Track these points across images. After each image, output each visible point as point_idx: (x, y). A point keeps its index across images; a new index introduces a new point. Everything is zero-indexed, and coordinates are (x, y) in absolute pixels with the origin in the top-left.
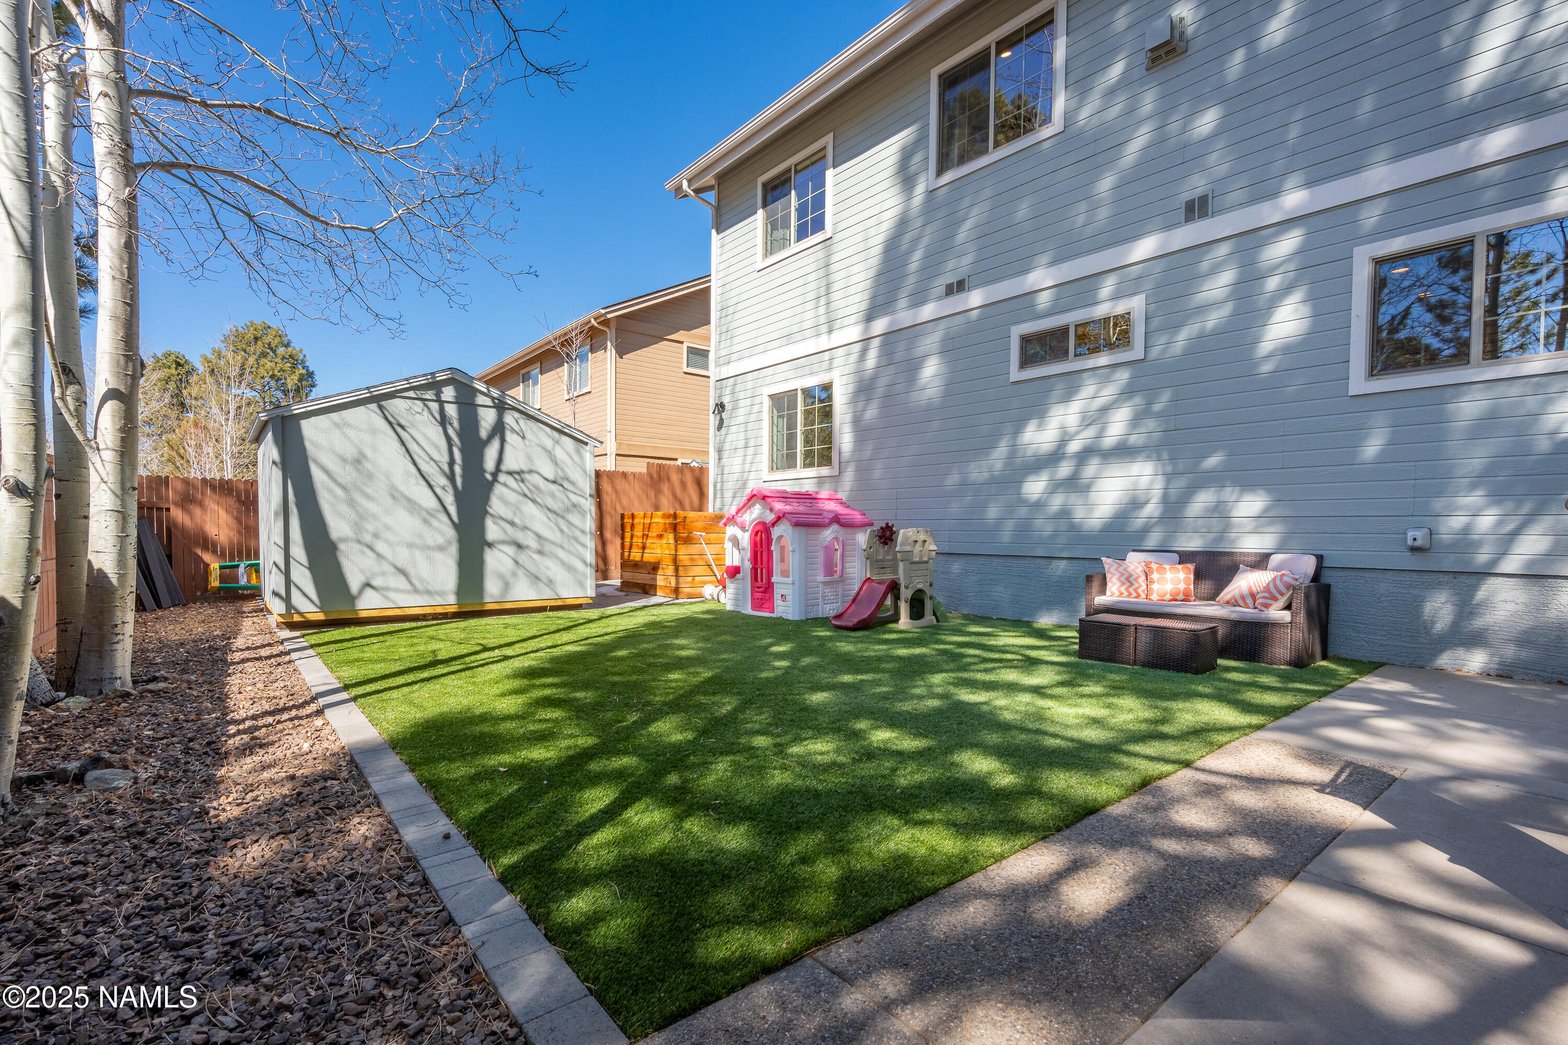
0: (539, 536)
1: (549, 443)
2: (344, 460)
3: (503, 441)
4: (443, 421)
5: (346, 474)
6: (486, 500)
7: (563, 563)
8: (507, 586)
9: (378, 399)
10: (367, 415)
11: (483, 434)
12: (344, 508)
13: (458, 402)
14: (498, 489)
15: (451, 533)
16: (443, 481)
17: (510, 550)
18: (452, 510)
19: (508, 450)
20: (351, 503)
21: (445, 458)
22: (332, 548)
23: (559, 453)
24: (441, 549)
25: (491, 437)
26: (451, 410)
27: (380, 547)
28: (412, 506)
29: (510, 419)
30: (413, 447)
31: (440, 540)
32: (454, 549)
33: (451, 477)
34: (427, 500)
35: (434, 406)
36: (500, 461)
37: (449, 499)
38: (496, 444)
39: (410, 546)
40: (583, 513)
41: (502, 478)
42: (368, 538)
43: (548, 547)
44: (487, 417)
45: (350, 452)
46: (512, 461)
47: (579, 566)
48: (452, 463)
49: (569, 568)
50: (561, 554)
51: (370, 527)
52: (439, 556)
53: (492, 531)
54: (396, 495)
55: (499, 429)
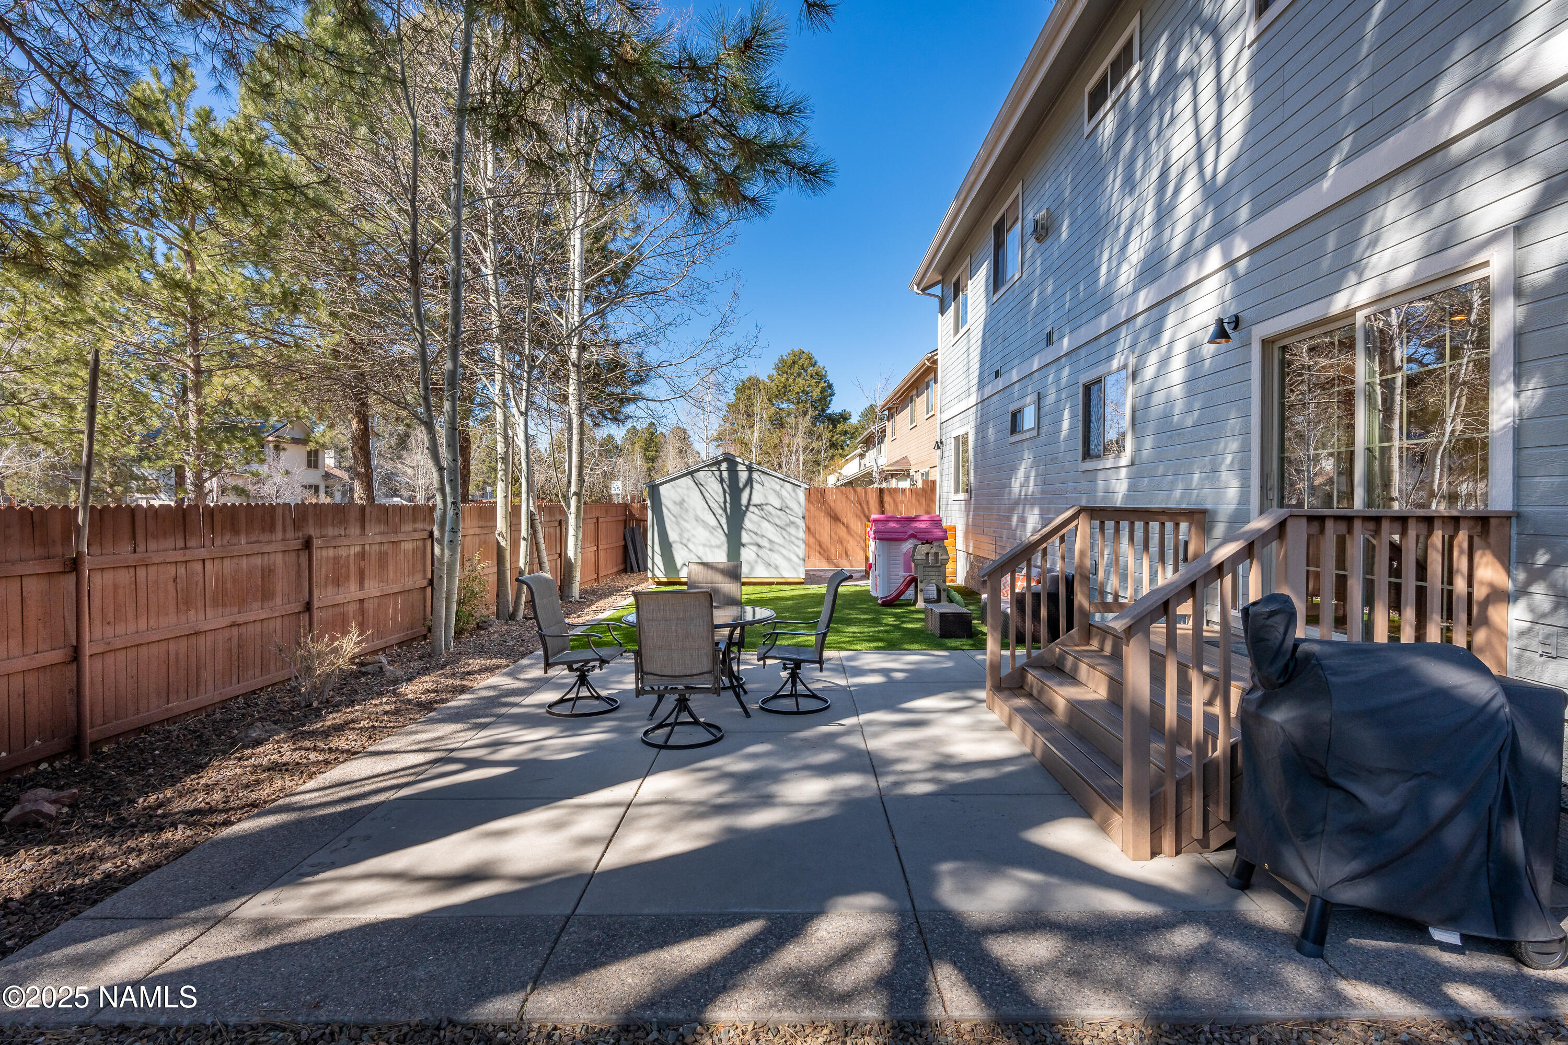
0: (770, 541)
1: (778, 487)
2: (675, 503)
3: (752, 488)
4: (722, 481)
5: (675, 509)
6: (743, 521)
7: (784, 556)
8: (752, 568)
9: (691, 473)
10: (687, 480)
11: (741, 485)
12: (675, 527)
13: (728, 470)
14: (749, 514)
15: (723, 539)
16: (720, 512)
17: (754, 548)
18: (725, 527)
19: (754, 492)
20: (678, 523)
21: (722, 500)
22: (670, 545)
23: (784, 493)
24: (718, 547)
25: (745, 486)
26: (725, 474)
27: (690, 546)
28: (705, 524)
29: (755, 475)
30: (706, 494)
31: (719, 543)
32: (725, 547)
33: (725, 510)
34: (712, 521)
35: (717, 473)
36: (750, 499)
37: (723, 521)
38: (747, 490)
39: (704, 545)
40: (797, 527)
41: (751, 508)
42: (685, 541)
43: (777, 547)
44: (743, 476)
45: (678, 499)
46: (756, 499)
47: (795, 559)
48: (725, 502)
49: (789, 560)
50: (784, 551)
51: (686, 535)
52: (717, 551)
53: (745, 538)
54: (697, 519)
55: (750, 481)
